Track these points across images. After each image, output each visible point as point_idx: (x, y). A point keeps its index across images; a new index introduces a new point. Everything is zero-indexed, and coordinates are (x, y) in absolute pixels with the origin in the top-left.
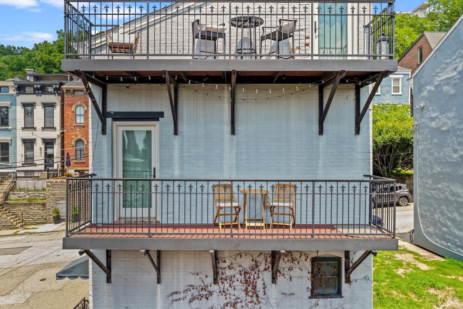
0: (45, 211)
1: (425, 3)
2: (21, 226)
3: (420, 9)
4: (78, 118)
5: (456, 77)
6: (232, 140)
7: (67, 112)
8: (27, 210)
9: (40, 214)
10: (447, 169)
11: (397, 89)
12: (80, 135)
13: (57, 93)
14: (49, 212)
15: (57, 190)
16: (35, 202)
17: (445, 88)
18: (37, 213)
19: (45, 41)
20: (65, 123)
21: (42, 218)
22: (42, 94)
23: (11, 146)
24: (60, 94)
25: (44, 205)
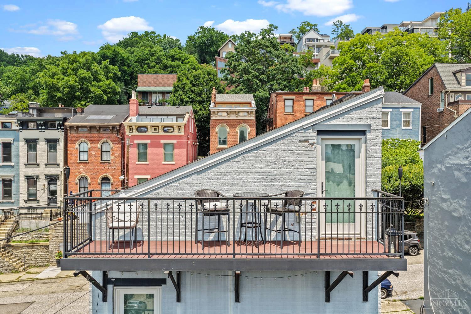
0: (48, 253)
1: (436, 13)
2: (23, 270)
3: (431, 19)
4: (82, 154)
5: (468, 166)
6: (237, 307)
7: (71, 148)
8: (30, 252)
9: (43, 257)
10: (458, 257)
11: (408, 123)
12: (83, 172)
13: (61, 128)
14: (52, 255)
15: (60, 232)
16: (38, 244)
17: (456, 173)
18: (39, 256)
19: (49, 55)
20: (68, 160)
21: (44, 261)
22: (45, 129)
23: (14, 182)
24: (63, 129)
25: (47, 247)
